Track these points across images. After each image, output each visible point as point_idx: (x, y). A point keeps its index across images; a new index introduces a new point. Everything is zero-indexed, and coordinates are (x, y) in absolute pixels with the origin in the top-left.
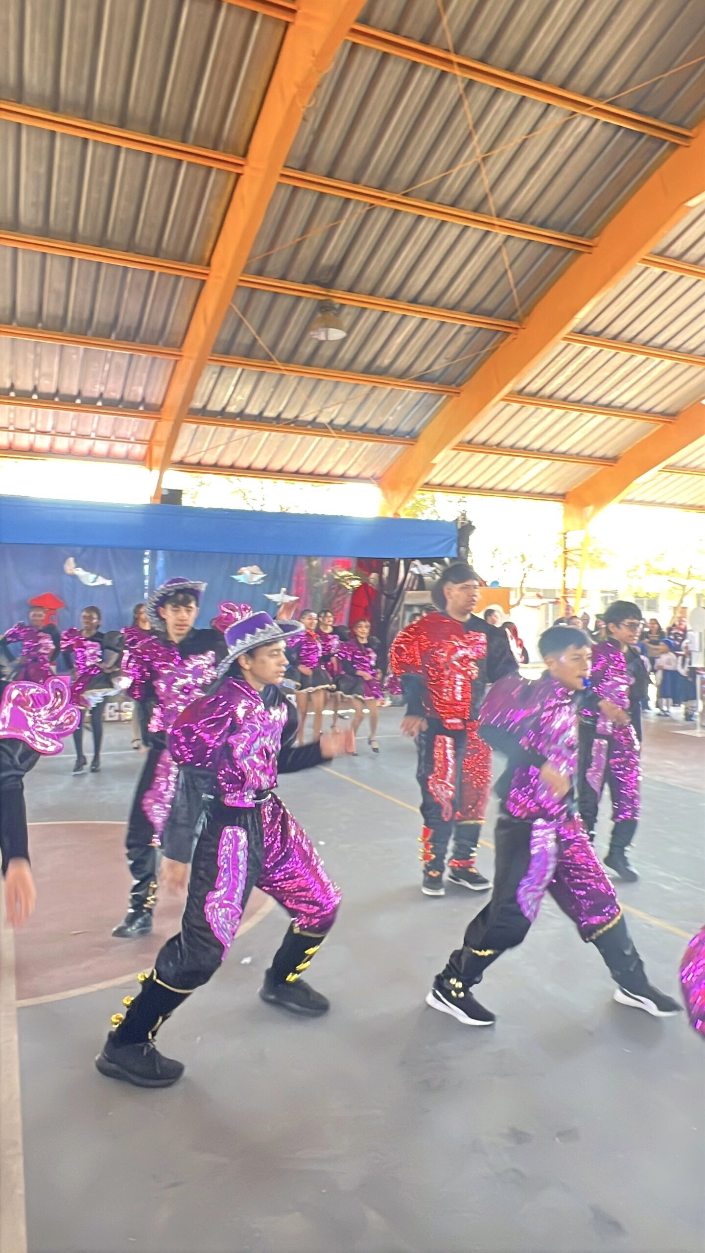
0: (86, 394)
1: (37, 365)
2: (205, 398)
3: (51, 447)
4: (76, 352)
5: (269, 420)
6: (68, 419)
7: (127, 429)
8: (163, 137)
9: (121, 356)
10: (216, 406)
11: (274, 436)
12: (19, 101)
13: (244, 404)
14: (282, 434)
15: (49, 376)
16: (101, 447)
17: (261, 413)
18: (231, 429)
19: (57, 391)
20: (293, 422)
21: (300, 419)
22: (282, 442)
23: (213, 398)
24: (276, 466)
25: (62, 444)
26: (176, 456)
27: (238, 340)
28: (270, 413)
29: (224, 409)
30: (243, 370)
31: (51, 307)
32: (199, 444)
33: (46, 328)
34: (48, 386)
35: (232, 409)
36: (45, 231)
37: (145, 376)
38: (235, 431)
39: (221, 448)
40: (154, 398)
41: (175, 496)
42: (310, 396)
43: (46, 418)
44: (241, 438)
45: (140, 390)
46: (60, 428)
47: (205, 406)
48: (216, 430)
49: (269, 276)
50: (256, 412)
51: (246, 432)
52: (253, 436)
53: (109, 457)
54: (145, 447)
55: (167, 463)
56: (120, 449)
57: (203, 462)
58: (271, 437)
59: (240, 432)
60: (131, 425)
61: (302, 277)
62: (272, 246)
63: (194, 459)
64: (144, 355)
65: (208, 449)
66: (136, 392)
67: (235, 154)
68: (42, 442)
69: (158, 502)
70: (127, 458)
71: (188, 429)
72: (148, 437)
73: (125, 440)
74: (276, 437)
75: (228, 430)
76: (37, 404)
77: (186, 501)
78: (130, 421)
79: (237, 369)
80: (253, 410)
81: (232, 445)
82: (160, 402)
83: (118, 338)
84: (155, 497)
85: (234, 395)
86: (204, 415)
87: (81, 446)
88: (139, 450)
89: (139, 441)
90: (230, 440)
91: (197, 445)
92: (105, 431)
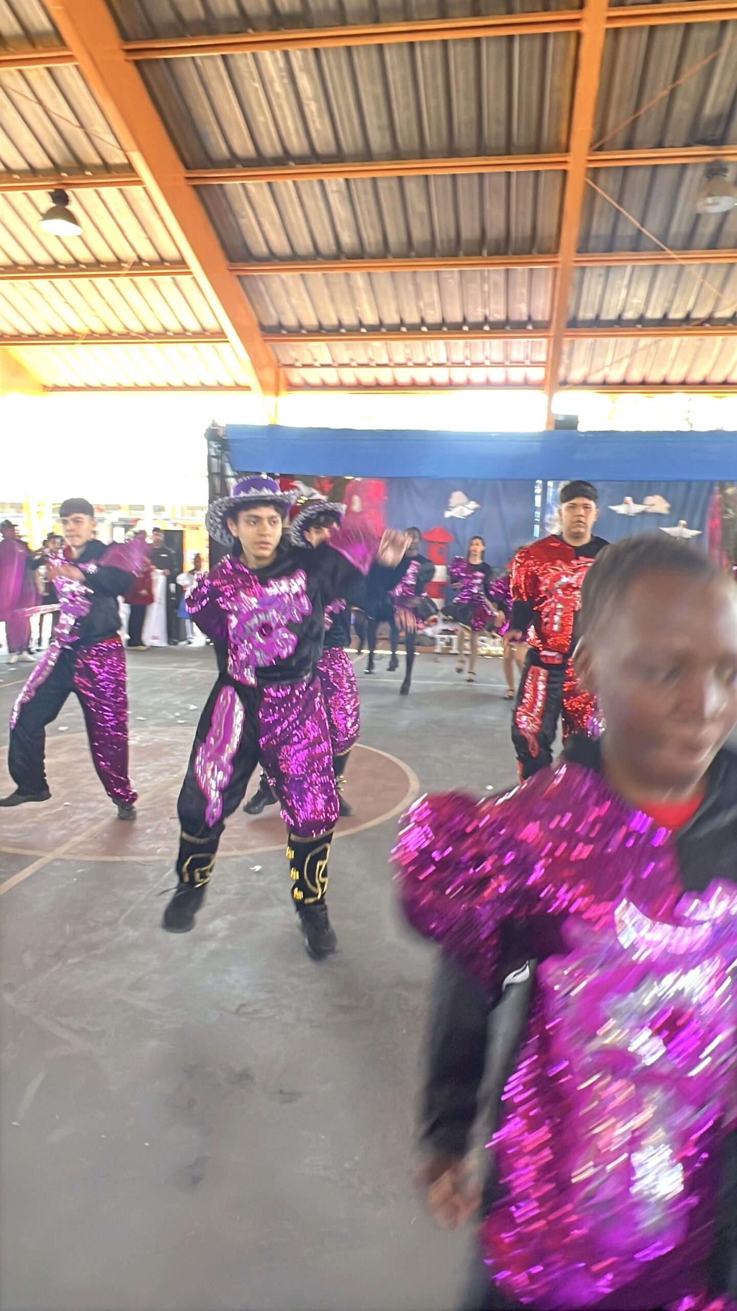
0: (471, 319)
1: (418, 295)
2: (596, 307)
3: (450, 380)
4: (451, 274)
5: (677, 323)
6: (459, 348)
7: (519, 352)
8: (487, 14)
9: (496, 273)
10: (609, 314)
11: (688, 341)
12: (344, 23)
13: (642, 307)
14: (697, 338)
15: (432, 305)
16: (497, 375)
17: (665, 316)
18: (635, 338)
19: (444, 320)
20: (707, 321)
21: (715, 316)
22: (699, 349)
23: (605, 305)
24: (697, 377)
25: (460, 375)
26: (577, 375)
27: (620, 232)
28: (677, 314)
29: (620, 316)
30: (634, 267)
31: (420, 234)
32: (600, 359)
33: (419, 256)
34: (433, 317)
35: (629, 315)
36: (396, 154)
37: (525, 291)
38: (638, 341)
39: (626, 362)
40: (541, 315)
41: (570, 422)
42: (722, 288)
43: (437, 349)
44: (647, 347)
45: (524, 308)
46: (454, 359)
47: (597, 317)
48: (616, 342)
49: (641, 147)
50: (658, 315)
51: (649, 340)
52: (662, 344)
53: (507, 384)
54: (544, 369)
55: (553, 385)
56: (517, 375)
57: (609, 379)
58: (684, 344)
59: (644, 341)
60: (520, 347)
61: (682, 138)
62: (638, 107)
63: (598, 378)
64: (519, 268)
65: (612, 364)
66: (521, 311)
67: (570, 8)
68: (441, 375)
69: (552, 429)
70: (526, 384)
71: (582, 346)
72: (543, 359)
73: (521, 364)
75: (630, 341)
76: (425, 337)
77: (583, 426)
78: (520, 343)
79: (625, 267)
80: (655, 313)
81: (638, 356)
82: (547, 318)
83: (489, 255)
84: (548, 424)
85: (629, 299)
86: (598, 325)
87: (478, 375)
88: (537, 374)
89: (535, 364)
90: (634, 352)
91: (598, 362)
92: (498, 357)
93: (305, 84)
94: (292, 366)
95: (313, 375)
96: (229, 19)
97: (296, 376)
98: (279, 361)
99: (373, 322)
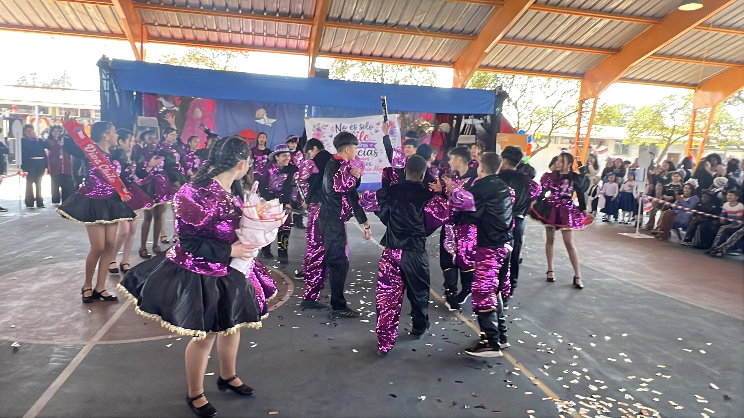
0: (269, 9)
2: (340, 11)
3: (253, 43)
5: (381, 24)
6: (261, 25)
7: (295, 31)
10: (346, 16)
13: (364, 14)
14: (390, 33)
16: (282, 42)
17: (375, 20)
18: (359, 30)
19: (252, 8)
20: (395, 25)
21: (400, 23)
22: (390, 39)
23: (344, 11)
24: (388, 54)
25: (259, 40)
26: (326, 47)
28: (381, 20)
29: (352, 18)
32: (339, 41)
34: (246, 5)
35: (357, 17)
38: (360, 32)
39: (353, 42)
40: (309, 12)
41: (324, 73)
42: (404, 9)
43: (247, 24)
44: (365, 36)
45: (300, 6)
46: (257, 31)
47: (340, 16)
48: (348, 31)
50: (372, 19)
51: (366, 32)
52: (372, 34)
53: (287, 48)
54: (308, 42)
55: (318, 51)
56: (293, 43)
57: (343, 51)
58: (383, 36)
59: (363, 32)
60: (296, 28)
63: (338, 49)
65: (344, 44)
66: (298, 8)
68: (248, 39)
69: (312, 76)
70: (298, 49)
71: (330, 32)
72: (308, 36)
73: (295, 38)
74: (386, 35)
75: (356, 31)
76: (241, 16)
77: (331, 76)
78: (296, 26)
80: (370, 18)
81: (359, 40)
82: (313, 14)
84: (311, 73)
85: (357, 9)
86: (339, 21)
87: (271, 41)
88: (304, 44)
89: (303, 38)
90: (357, 39)
91: (338, 41)
92: (283, 32)
94: (153, 24)
95: (166, 32)
97: (154, 31)
98: (143, 20)
99: (208, 4)
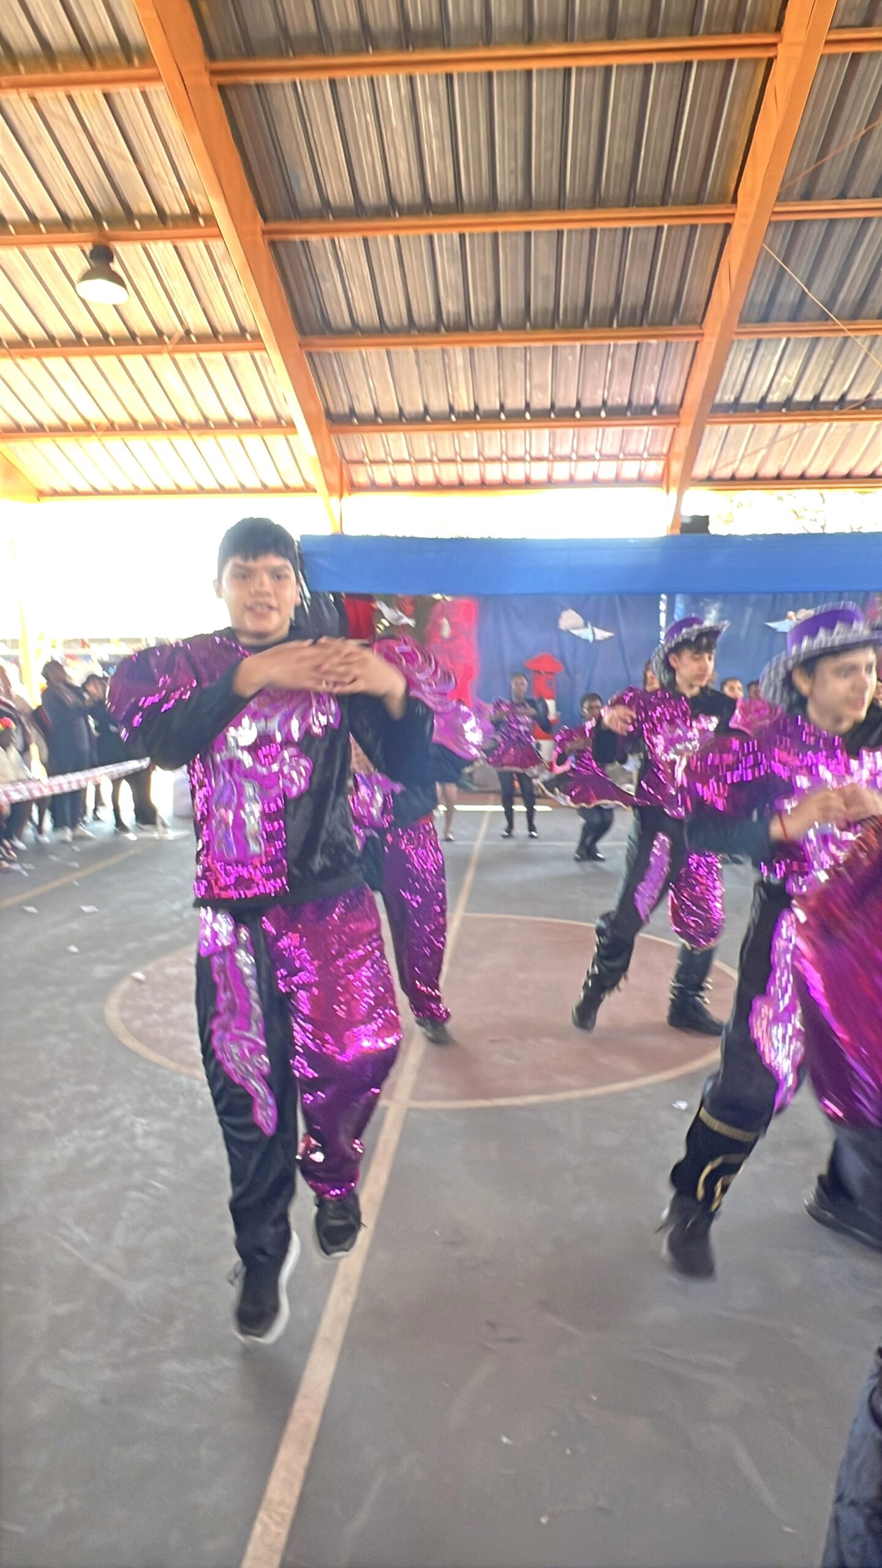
0: (587, 403)
1: (528, 374)
2: (738, 388)
3: (550, 477)
4: (571, 350)
5: (829, 406)
6: (566, 438)
7: (638, 443)
8: (664, 36)
9: (625, 346)
10: (751, 396)
11: (837, 427)
12: (488, 42)
13: (791, 387)
14: (848, 423)
15: (542, 388)
16: (607, 470)
17: (817, 398)
18: (776, 425)
19: (553, 405)
20: (863, 404)
21: (875, 398)
22: (849, 436)
23: (748, 386)
24: (841, 469)
25: (561, 471)
26: (701, 469)
27: (780, 298)
28: (830, 396)
29: (764, 399)
30: (788, 340)
31: (540, 300)
32: (732, 452)
33: (535, 327)
34: (541, 401)
35: (775, 397)
36: (527, 204)
37: (657, 369)
38: (779, 427)
39: (763, 452)
40: (670, 397)
41: (700, 524)
43: (540, 439)
44: (790, 436)
45: (653, 390)
46: (558, 451)
47: (737, 399)
48: (753, 429)
49: (822, 197)
50: (809, 397)
51: (795, 426)
52: (807, 431)
53: (618, 481)
54: (662, 463)
55: (688, 480)
56: (630, 469)
57: (739, 475)
58: (832, 430)
59: (787, 428)
60: (640, 436)
61: (871, 187)
62: (823, 152)
63: (726, 473)
64: (653, 342)
65: (743, 456)
66: (647, 392)
67: (765, 29)
68: (539, 472)
69: (677, 532)
70: (641, 480)
71: (714, 434)
72: (665, 450)
73: (637, 457)
74: (841, 427)
75: (771, 428)
76: (530, 425)
77: (714, 528)
78: (641, 431)
79: (780, 340)
80: (805, 395)
81: (776, 447)
82: (678, 401)
83: (620, 325)
84: (673, 527)
85: (777, 378)
86: (737, 410)
87: (584, 471)
88: (654, 468)
89: (654, 457)
90: (773, 441)
91: (730, 453)
92: (610, 448)
93: (429, 117)
94: (361, 462)
95: (382, 475)
96: (345, 35)
97: (362, 475)
98: (343, 456)
99: (466, 409)
